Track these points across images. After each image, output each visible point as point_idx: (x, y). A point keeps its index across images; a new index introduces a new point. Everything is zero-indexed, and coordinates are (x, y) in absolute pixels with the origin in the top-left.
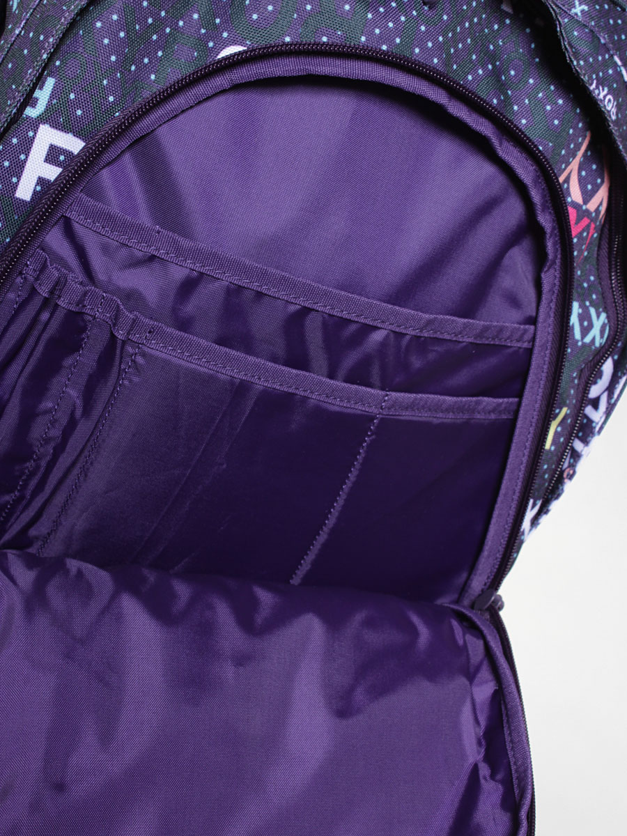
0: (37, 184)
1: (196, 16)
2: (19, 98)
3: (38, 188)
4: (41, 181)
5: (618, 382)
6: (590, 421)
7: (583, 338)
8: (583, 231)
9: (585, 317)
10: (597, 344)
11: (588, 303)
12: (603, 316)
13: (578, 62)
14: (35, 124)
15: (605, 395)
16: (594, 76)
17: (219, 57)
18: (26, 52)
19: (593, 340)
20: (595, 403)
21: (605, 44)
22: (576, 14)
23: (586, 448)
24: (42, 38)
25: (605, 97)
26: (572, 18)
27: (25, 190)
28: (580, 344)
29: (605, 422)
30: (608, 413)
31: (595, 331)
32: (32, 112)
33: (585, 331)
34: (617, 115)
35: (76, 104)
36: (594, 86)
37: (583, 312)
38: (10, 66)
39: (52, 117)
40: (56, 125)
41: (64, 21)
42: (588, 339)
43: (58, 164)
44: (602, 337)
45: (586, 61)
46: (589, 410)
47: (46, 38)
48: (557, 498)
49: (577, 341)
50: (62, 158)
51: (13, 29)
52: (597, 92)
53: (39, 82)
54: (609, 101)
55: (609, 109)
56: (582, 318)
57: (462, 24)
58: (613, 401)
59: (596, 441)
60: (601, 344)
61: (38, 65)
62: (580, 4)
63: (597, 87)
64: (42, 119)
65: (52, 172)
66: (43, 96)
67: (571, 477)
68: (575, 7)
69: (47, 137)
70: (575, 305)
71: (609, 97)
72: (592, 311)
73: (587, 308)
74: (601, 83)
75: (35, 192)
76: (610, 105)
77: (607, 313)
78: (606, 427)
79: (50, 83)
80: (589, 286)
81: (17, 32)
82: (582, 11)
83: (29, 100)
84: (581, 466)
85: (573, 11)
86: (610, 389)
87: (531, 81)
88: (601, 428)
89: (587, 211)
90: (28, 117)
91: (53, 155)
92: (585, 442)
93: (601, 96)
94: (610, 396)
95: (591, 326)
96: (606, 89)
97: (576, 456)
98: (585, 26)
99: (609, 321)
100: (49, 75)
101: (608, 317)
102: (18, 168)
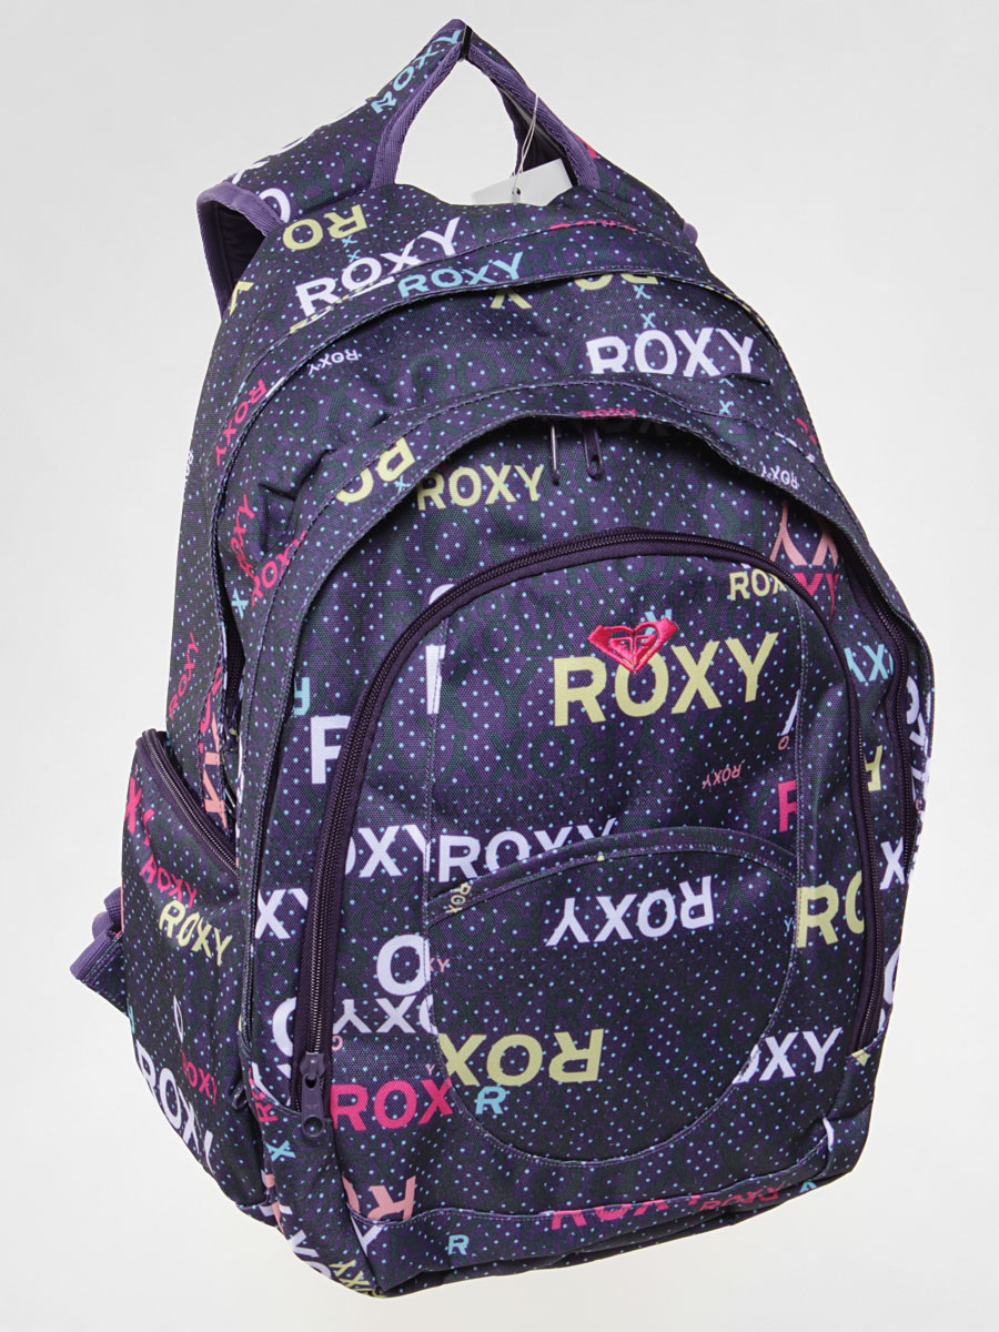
0: (327, 766)
1: (399, 572)
2: (282, 704)
3: (329, 770)
4: (329, 763)
5: (926, 701)
6: (918, 747)
7: (867, 678)
8: (820, 585)
9: (861, 657)
10: (885, 676)
11: (859, 644)
12: (881, 648)
13: (741, 460)
14: (306, 720)
15: (920, 716)
16: (761, 463)
17: (431, 601)
18: (273, 664)
19: (879, 674)
20: (915, 728)
21: (762, 427)
22: (725, 413)
23: (924, 774)
24: (282, 649)
25: (779, 476)
26: (723, 417)
27: (319, 776)
28: (867, 684)
29: (930, 744)
30: (930, 734)
31: (878, 666)
32: (300, 712)
33: (867, 672)
34: (799, 481)
35: (334, 689)
36: (765, 471)
37: (857, 653)
38: (264, 679)
39: (318, 709)
40: (323, 713)
41: (295, 630)
42: (873, 677)
43: (337, 743)
44: (887, 667)
45: (748, 453)
46: (913, 736)
47: (286, 649)
48: (919, 832)
49: (863, 683)
50: (338, 737)
51: (255, 647)
52: (769, 476)
53: (294, 684)
54: (785, 476)
55: (787, 483)
56: (858, 661)
57: (627, 474)
58: (928, 721)
59: (930, 764)
60: (889, 675)
61: (288, 673)
62: (725, 403)
63: (769, 471)
64: (311, 713)
65: (334, 752)
66: (304, 694)
67: (922, 807)
68: (721, 407)
69: (320, 725)
70: (847, 651)
71: (785, 472)
72: (867, 649)
73: (861, 648)
74: (769, 465)
75: (328, 774)
76: (788, 479)
77: (884, 643)
78: (933, 747)
79: (306, 682)
80: (855, 627)
81: (259, 648)
82: (729, 408)
83: (292, 701)
84: (928, 793)
85: (722, 411)
86: (922, 710)
87: (710, 486)
88: (929, 750)
89: (815, 568)
90: (299, 717)
91: (330, 738)
92: (922, 769)
93: (775, 476)
94: (925, 718)
95: (871, 663)
96: (778, 468)
97: (919, 785)
98: (736, 420)
99: (889, 651)
100: (302, 676)
101: (886, 647)
102: (306, 760)
